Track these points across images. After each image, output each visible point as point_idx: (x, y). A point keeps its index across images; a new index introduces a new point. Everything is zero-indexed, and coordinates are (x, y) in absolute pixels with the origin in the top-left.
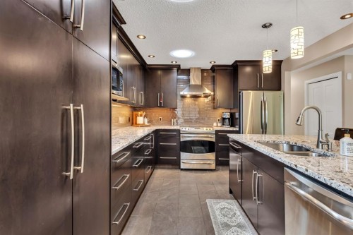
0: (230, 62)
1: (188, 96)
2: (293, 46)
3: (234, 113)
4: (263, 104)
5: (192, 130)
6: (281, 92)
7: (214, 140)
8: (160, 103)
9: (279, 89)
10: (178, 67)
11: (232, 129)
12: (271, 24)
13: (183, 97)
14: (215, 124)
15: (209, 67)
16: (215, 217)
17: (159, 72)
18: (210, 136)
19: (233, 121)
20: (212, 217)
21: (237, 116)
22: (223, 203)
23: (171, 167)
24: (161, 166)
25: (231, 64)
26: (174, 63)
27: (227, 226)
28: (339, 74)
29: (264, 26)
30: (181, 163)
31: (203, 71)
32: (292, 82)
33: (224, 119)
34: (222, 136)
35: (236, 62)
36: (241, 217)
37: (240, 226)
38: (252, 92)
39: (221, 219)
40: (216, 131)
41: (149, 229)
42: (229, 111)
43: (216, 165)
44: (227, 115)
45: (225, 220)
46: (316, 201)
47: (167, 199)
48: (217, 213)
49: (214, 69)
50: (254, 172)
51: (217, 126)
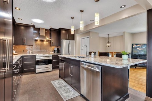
0: (58, 28)
1: (39, 40)
2: (81, 26)
3: (59, 48)
4: (69, 44)
5: (42, 55)
6: (74, 41)
7: (51, 59)
8: (24, 43)
9: (74, 40)
10: (34, 26)
11: (58, 54)
12: (74, 18)
13: (36, 40)
14: (51, 53)
15: (49, 28)
16: (56, 86)
17: (22, 28)
18: (49, 57)
19: (58, 51)
20: (55, 86)
21: (60, 49)
22: (58, 81)
23: (30, 73)
24: (25, 74)
25: (58, 29)
26: (32, 24)
27: (61, 87)
28: (89, 36)
29: (72, 18)
30: (36, 71)
31: (46, 30)
32: (78, 38)
33: (55, 50)
34: (55, 57)
35: (60, 28)
36: (65, 84)
37: (65, 86)
38: (65, 40)
39: (58, 86)
40: (52, 55)
41: (28, 99)
42: (57, 47)
43: (52, 69)
44: (56, 49)
45: (60, 86)
46: (88, 67)
47: (33, 85)
48: (56, 84)
49: (51, 30)
50: (70, 66)
51: (52, 53)
